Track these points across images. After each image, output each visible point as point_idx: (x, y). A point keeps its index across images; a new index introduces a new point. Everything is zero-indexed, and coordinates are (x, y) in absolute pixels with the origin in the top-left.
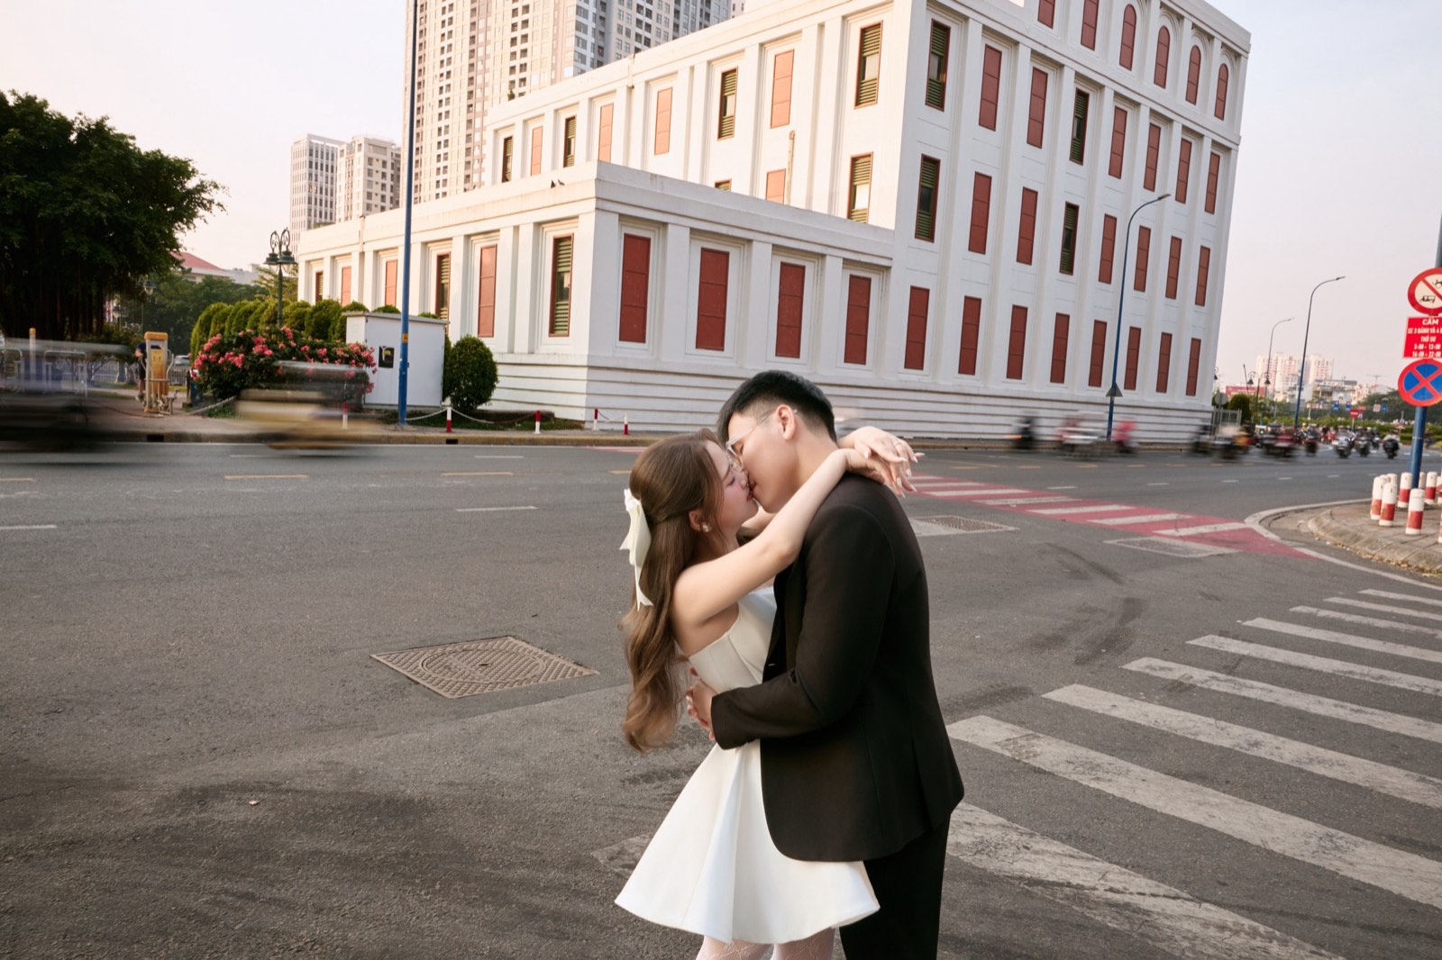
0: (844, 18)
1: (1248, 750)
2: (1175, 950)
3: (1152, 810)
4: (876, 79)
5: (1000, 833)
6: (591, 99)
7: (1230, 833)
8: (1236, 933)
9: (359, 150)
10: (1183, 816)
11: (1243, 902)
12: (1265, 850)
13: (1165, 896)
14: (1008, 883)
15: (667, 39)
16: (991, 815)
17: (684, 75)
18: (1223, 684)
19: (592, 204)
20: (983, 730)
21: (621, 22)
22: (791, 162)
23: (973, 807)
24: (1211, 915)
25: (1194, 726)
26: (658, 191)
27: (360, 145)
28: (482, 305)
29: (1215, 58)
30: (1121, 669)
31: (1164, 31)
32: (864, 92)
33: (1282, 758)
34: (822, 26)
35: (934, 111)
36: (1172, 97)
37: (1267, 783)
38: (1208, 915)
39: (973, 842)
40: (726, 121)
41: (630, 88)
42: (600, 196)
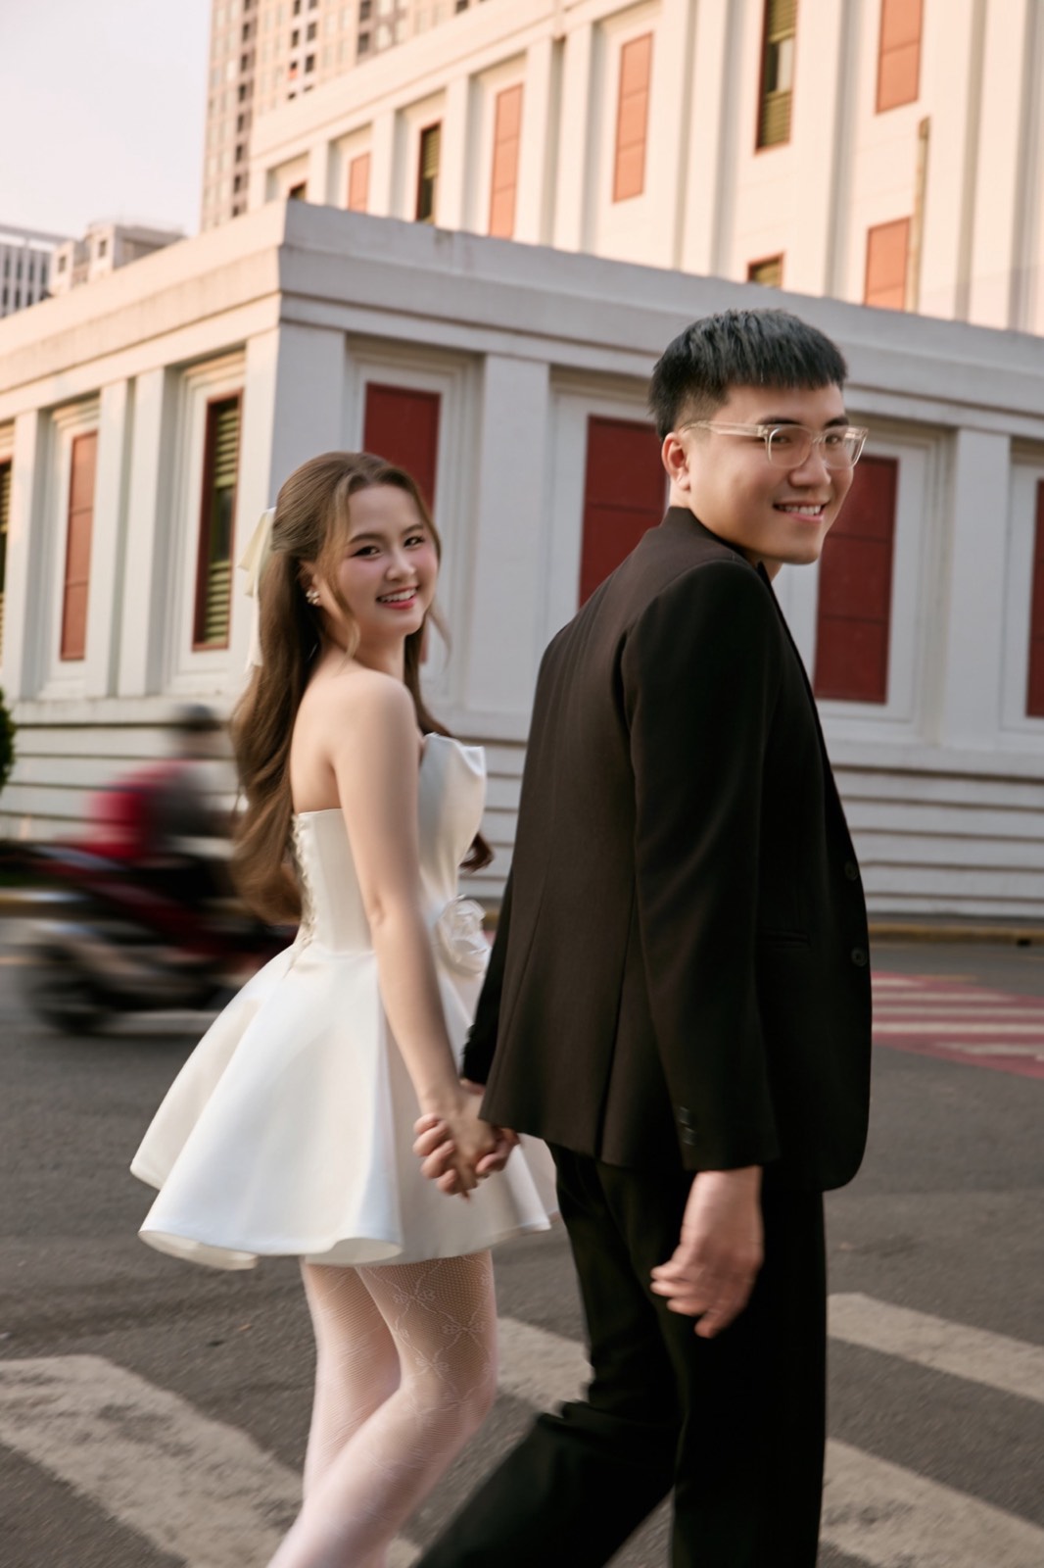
6: (474, 77)
9: (102, 253)
19: (272, 309)
22: (921, 198)
26: (457, 271)
27: (103, 244)
28: (72, 581)
40: (775, 105)
41: (560, 43)
42: (293, 286)
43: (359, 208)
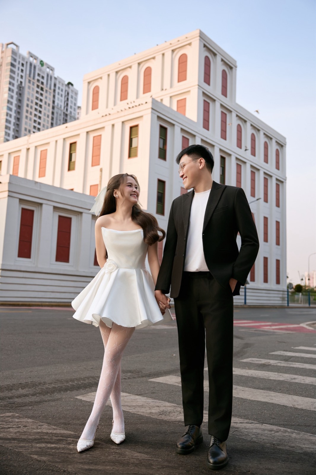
0: (123, 122)
1: (291, 380)
2: (248, 438)
3: (245, 399)
4: (137, 147)
5: (172, 408)
6: (9, 154)
7: (279, 404)
8: (277, 432)
10: (259, 400)
11: (282, 423)
12: (294, 408)
13: (246, 423)
14: (173, 423)
15: (47, 128)
16: (169, 403)
17: (53, 144)
18: (283, 364)
19: (6, 194)
20: (171, 379)
21: (26, 127)
22: (101, 181)
23: (161, 401)
24: (267, 427)
25: (268, 375)
26: (38, 189)
29: (273, 147)
30: (239, 362)
31: (253, 135)
32: (132, 152)
33: (305, 382)
34: (113, 125)
35: (162, 161)
36: (258, 160)
37: (297, 389)
38: (265, 427)
39: (159, 412)
40: (71, 164)
41: (28, 149)
42: (10, 190)
43: (16, 175)
